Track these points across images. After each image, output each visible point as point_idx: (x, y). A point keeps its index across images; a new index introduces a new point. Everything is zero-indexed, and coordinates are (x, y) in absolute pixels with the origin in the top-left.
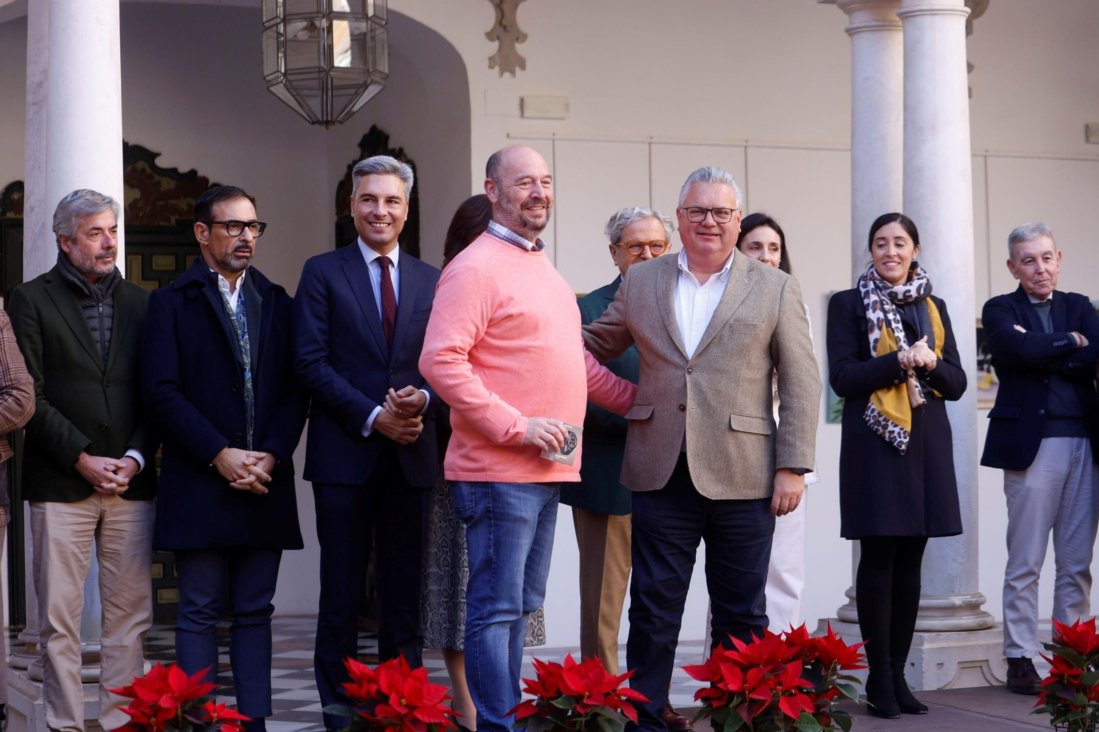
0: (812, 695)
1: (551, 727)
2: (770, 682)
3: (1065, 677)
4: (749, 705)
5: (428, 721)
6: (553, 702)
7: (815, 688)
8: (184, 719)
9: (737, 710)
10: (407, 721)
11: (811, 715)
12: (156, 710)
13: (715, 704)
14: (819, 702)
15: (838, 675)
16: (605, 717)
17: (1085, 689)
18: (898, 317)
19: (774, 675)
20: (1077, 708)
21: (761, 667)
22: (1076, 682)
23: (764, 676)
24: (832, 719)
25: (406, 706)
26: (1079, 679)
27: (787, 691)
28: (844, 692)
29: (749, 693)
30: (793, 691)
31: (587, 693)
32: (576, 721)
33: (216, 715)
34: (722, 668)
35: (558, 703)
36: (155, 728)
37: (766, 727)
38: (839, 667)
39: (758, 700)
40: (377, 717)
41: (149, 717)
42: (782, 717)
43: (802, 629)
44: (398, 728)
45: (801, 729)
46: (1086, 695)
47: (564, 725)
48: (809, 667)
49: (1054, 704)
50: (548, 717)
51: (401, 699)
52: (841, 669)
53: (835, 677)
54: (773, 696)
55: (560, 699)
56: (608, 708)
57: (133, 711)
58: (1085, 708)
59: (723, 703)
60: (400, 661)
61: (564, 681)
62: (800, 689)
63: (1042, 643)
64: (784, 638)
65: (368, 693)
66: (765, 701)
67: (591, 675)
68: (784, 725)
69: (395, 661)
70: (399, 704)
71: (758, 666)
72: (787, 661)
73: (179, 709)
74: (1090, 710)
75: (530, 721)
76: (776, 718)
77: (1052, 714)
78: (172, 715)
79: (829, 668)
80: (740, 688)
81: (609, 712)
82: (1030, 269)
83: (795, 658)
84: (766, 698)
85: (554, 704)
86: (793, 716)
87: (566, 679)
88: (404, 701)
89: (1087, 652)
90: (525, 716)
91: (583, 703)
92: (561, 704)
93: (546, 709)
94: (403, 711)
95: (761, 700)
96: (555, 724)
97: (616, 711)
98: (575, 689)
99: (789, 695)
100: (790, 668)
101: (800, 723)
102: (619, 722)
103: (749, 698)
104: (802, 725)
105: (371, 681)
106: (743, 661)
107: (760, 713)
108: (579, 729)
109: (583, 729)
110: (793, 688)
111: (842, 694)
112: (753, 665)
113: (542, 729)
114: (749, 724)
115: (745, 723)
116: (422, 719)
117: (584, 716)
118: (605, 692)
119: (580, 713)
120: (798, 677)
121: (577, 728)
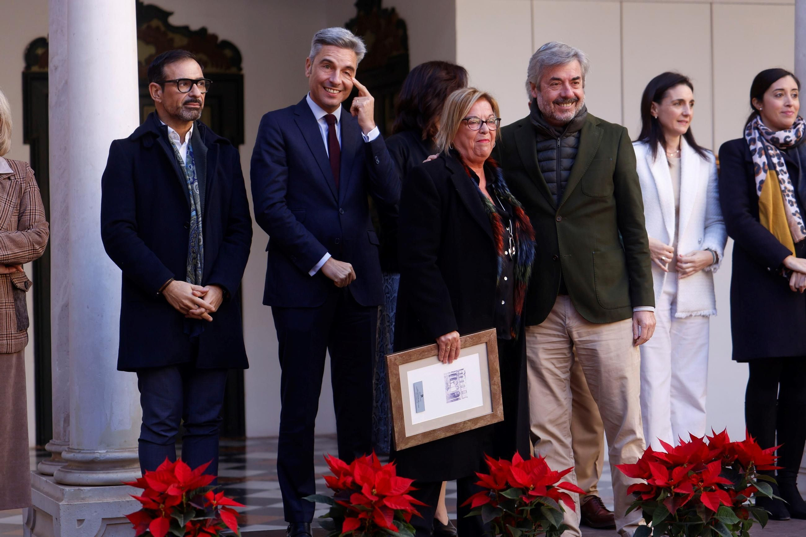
0: (731, 491)
1: (501, 515)
2: (693, 479)
4: (674, 498)
5: (395, 508)
6: (501, 493)
7: (734, 486)
8: (188, 505)
9: (664, 503)
10: (377, 508)
11: (730, 510)
12: (164, 497)
13: (645, 498)
14: (737, 498)
15: (754, 474)
16: (549, 507)
18: (782, 160)
19: (697, 474)
21: (685, 466)
23: (688, 473)
24: (750, 513)
25: (376, 495)
27: (709, 487)
28: (759, 489)
29: (674, 488)
30: (713, 487)
32: (523, 510)
33: (215, 502)
34: (651, 467)
35: (505, 494)
36: (164, 513)
37: (689, 517)
40: (352, 504)
41: (159, 504)
42: (703, 509)
43: (724, 435)
44: (370, 514)
45: (720, 520)
47: (512, 514)
48: (730, 467)
50: (498, 506)
51: (372, 489)
53: (753, 476)
54: (695, 492)
55: (508, 491)
56: (550, 499)
57: (144, 499)
59: (653, 496)
60: (372, 456)
61: (512, 475)
62: (720, 486)
64: (706, 441)
65: (344, 484)
66: (688, 495)
67: (536, 471)
68: (705, 516)
69: (368, 458)
70: (370, 493)
71: (682, 465)
72: (709, 461)
73: (184, 497)
75: (483, 509)
76: (697, 511)
78: (178, 502)
79: (747, 468)
80: (666, 483)
81: (550, 502)
83: (717, 458)
84: (689, 493)
85: (503, 494)
86: (712, 509)
87: (514, 472)
88: (374, 491)
90: (481, 505)
91: (528, 494)
92: (509, 496)
93: (497, 499)
94: (374, 499)
95: (684, 494)
96: (504, 513)
97: (557, 502)
98: (521, 482)
99: (710, 491)
100: (711, 467)
101: (720, 515)
102: (560, 511)
103: (674, 492)
104: (722, 517)
105: (347, 474)
106: (669, 461)
107: (684, 506)
108: (526, 517)
109: (529, 516)
110: (713, 484)
111: (758, 491)
112: (677, 465)
113: (494, 517)
114: (675, 515)
115: (670, 513)
116: (390, 506)
117: (529, 505)
118: (547, 485)
119: (525, 503)
120: (719, 476)
121: (524, 516)
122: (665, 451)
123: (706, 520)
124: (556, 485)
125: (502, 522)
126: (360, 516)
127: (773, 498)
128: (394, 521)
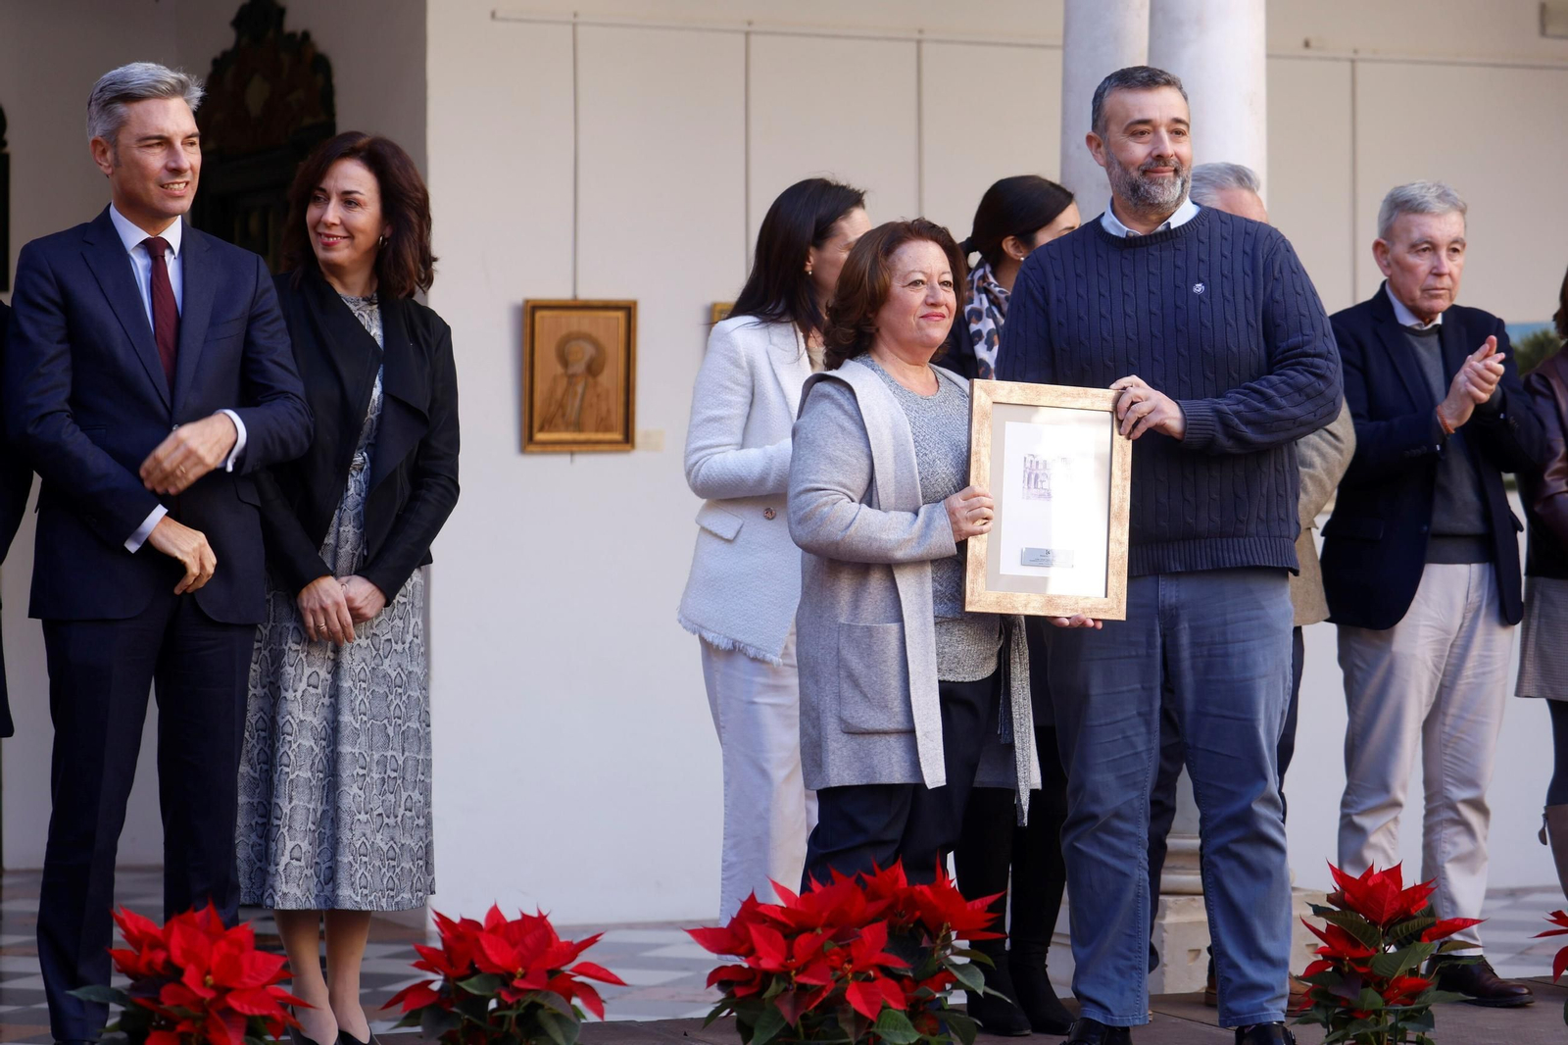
0: (906, 981)
1: (458, 1027)
2: (834, 958)
3: (1346, 962)
4: (795, 994)
5: (247, 1011)
6: (463, 985)
7: (913, 970)
9: (776, 1004)
10: (214, 1013)
11: (903, 1017)
13: (740, 992)
14: (916, 993)
15: (953, 948)
16: (553, 1012)
17: (1380, 984)
19: (842, 947)
20: (1368, 1013)
21: (819, 931)
22: (1362, 970)
23: (822, 946)
25: (213, 987)
26: (1369, 964)
27: (863, 973)
28: (960, 977)
29: (796, 975)
30: (872, 973)
31: (520, 970)
32: (504, 1016)
34: (754, 934)
35: (471, 986)
37: (824, 1031)
38: (954, 935)
39: (813, 986)
40: (162, 1003)
42: (851, 1015)
44: (198, 1025)
45: (884, 1036)
46: (1381, 994)
47: (483, 1025)
49: (1326, 1008)
50: (454, 1009)
51: (205, 976)
52: (957, 938)
53: (949, 952)
54: (837, 981)
55: (473, 980)
56: (556, 995)
58: (1380, 1016)
59: (755, 990)
60: (206, 914)
61: (481, 950)
62: (886, 971)
63: (1310, 905)
65: (150, 964)
66: (823, 988)
67: (529, 940)
68: (853, 1029)
70: (198, 983)
71: (813, 930)
72: (865, 923)
74: (1391, 1020)
75: (424, 1015)
76: (839, 1019)
77: (1325, 1025)
79: (937, 937)
80: (781, 965)
81: (554, 1002)
82: (1423, 263)
83: (881, 917)
84: (823, 984)
85: (465, 987)
86: (868, 1014)
87: (484, 943)
88: (209, 979)
89: (1384, 919)
90: (419, 1006)
91: (513, 986)
92: (476, 989)
93: (453, 996)
94: (208, 996)
95: (816, 986)
96: (465, 1022)
97: (569, 1001)
98: (499, 963)
99: (864, 980)
100: (867, 934)
101: (883, 1027)
102: (573, 1018)
103: (796, 982)
104: (886, 1030)
105: (157, 944)
106: (787, 922)
107: (816, 1008)
108: (508, 1030)
109: (515, 1030)
110: (872, 967)
111: (958, 980)
112: (805, 928)
113: (444, 1029)
114: (797, 1026)
115: (788, 1024)
116: (239, 1009)
117: (515, 1006)
118: (550, 968)
119: (506, 1002)
120: (883, 950)
121: (504, 1030)
122: (782, 904)
123: (856, 1036)
124: (567, 969)
125: (462, 1040)
126: (180, 1028)
127: (984, 993)
128: (249, 1038)
